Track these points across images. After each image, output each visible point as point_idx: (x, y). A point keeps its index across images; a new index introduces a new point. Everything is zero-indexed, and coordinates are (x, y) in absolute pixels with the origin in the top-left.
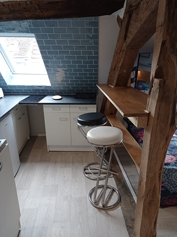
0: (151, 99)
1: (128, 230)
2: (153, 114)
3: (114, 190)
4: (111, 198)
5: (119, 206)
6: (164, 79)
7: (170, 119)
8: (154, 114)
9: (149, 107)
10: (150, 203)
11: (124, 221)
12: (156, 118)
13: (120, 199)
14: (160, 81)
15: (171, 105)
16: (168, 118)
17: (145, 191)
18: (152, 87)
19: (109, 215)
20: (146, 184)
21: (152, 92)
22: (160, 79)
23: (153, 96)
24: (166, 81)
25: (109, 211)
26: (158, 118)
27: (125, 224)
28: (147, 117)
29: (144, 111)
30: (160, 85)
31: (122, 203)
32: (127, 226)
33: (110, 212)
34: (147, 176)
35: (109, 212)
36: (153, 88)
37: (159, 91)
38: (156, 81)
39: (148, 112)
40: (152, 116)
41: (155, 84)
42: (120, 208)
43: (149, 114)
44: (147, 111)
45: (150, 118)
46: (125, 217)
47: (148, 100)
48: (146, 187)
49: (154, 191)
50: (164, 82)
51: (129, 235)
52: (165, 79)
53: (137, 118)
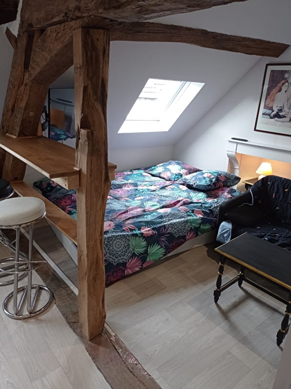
0: (79, 153)
1: (71, 327)
2: (84, 170)
3: (41, 289)
4: (39, 300)
5: (54, 305)
6: (91, 129)
7: (104, 174)
8: (86, 171)
9: (78, 163)
10: (95, 279)
11: (64, 319)
12: (89, 175)
13: (53, 296)
14: (88, 132)
15: (103, 159)
16: (101, 174)
17: (88, 265)
18: (79, 138)
19: (41, 320)
20: (87, 257)
21: (79, 145)
22: (87, 130)
23: (81, 150)
24: (94, 132)
25: (40, 316)
26: (91, 175)
27: (65, 322)
28: (78, 176)
29: (73, 169)
30: (88, 136)
31: (56, 300)
32: (69, 323)
33: (43, 317)
34: (88, 247)
35: (40, 318)
36: (80, 140)
37: (88, 143)
38: (83, 132)
39: (78, 169)
40: (84, 174)
41: (82, 136)
42: (55, 307)
43: (80, 172)
44: (77, 167)
45: (82, 176)
46: (63, 315)
47: (76, 155)
48: (88, 260)
49: (97, 262)
50: (92, 133)
51: (74, 331)
52: (93, 129)
53: (66, 177)
